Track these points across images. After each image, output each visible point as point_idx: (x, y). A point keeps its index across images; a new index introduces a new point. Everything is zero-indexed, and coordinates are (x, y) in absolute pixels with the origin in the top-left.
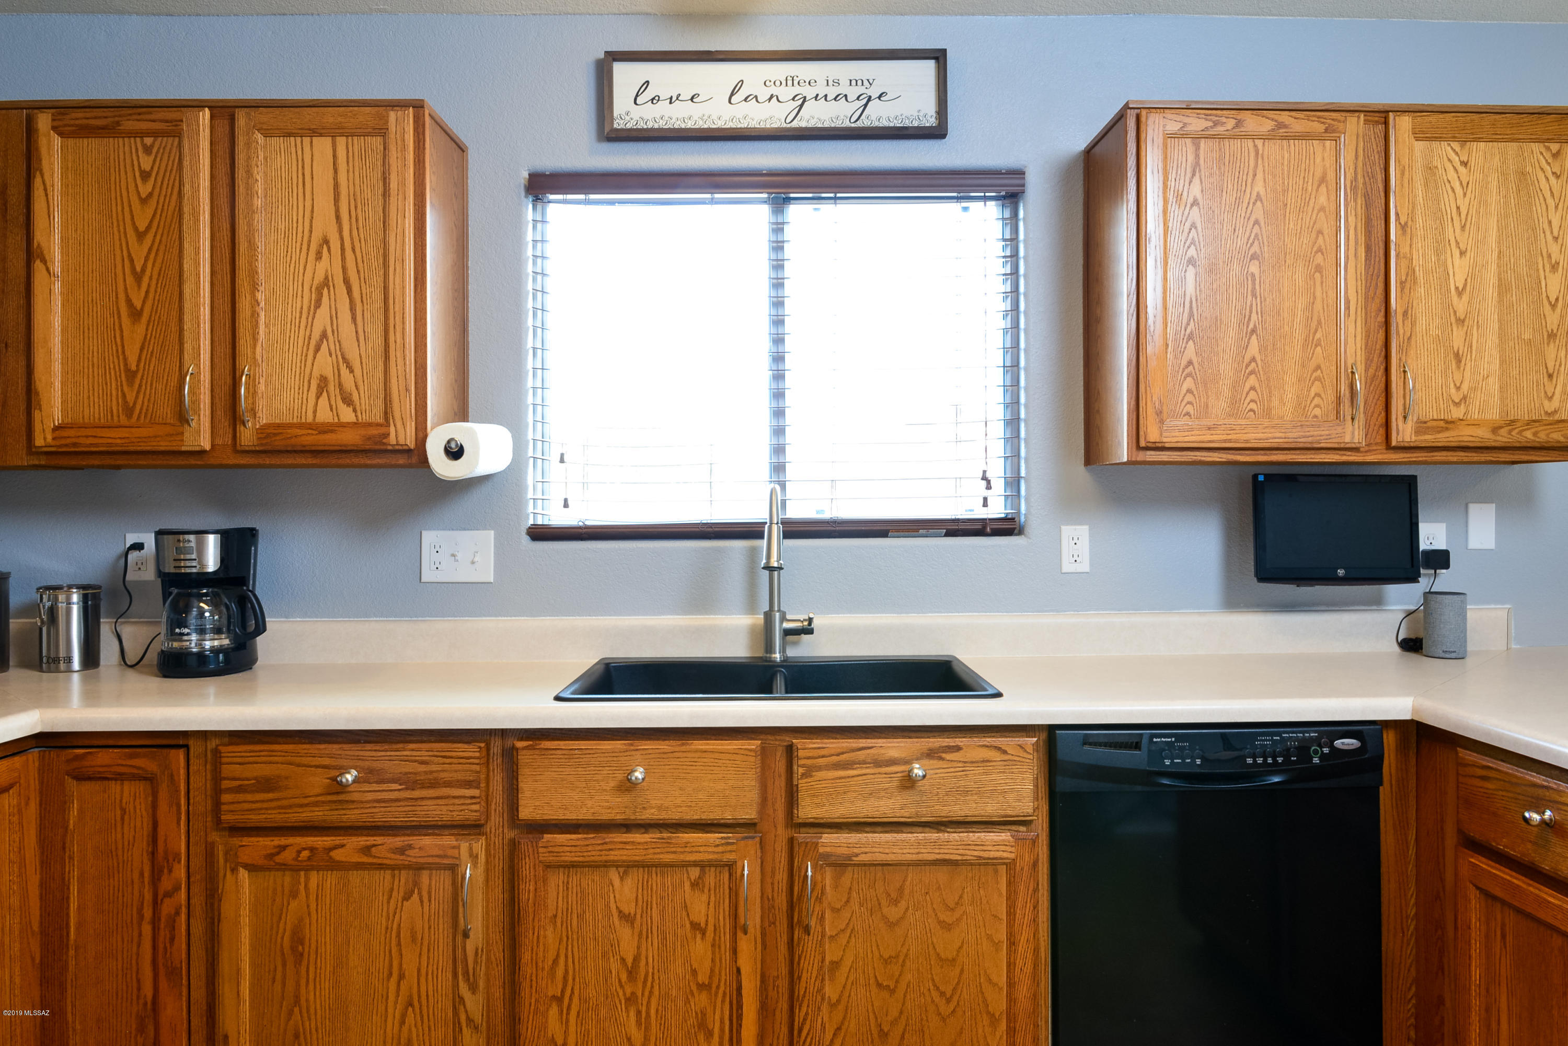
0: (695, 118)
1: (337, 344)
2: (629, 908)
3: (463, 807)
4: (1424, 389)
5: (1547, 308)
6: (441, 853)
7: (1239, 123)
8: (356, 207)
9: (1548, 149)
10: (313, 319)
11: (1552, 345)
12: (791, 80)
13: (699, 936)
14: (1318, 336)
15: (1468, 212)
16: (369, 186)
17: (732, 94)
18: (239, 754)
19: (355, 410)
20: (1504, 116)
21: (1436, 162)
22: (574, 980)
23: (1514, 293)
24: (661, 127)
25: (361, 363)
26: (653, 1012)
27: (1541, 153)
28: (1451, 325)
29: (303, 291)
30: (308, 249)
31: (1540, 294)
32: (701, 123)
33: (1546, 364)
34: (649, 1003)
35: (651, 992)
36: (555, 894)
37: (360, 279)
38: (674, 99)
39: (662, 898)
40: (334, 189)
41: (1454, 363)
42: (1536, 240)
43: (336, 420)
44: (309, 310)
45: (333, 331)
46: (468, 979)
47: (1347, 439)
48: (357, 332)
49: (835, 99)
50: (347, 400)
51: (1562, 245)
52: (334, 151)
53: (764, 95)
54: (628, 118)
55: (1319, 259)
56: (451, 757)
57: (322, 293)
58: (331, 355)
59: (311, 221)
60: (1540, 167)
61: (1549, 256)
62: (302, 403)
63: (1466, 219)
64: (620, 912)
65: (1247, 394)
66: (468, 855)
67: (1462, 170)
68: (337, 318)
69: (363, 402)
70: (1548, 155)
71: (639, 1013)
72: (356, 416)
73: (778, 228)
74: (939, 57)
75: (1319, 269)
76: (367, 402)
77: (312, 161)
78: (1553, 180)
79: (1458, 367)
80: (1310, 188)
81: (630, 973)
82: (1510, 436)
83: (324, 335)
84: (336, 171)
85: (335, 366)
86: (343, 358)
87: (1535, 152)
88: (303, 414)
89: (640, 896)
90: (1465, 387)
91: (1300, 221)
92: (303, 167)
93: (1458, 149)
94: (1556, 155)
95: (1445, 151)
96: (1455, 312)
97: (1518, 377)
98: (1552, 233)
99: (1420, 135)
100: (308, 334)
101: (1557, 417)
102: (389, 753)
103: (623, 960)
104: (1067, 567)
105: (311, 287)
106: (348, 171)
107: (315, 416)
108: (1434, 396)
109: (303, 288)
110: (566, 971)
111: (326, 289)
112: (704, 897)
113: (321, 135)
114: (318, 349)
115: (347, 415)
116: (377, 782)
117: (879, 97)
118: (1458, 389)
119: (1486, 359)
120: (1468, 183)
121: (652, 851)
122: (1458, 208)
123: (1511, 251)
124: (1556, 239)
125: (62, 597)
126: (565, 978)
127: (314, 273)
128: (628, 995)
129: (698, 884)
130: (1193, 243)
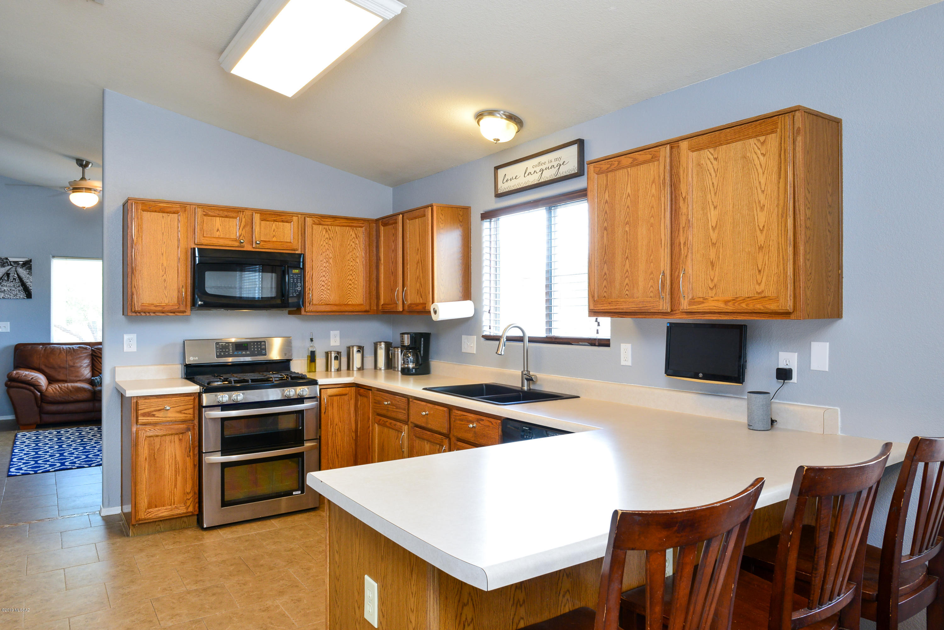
0: (516, 185)
1: (420, 280)
3: (403, 416)
4: (696, 281)
5: (758, 232)
7: (619, 162)
8: (422, 239)
9: (759, 140)
10: (416, 273)
11: (761, 253)
12: (539, 164)
14: (652, 258)
15: (718, 185)
17: (525, 174)
20: (733, 128)
21: (703, 162)
23: (741, 226)
24: (508, 190)
25: (424, 285)
27: (755, 144)
28: (709, 247)
30: (415, 252)
31: (754, 225)
32: (518, 186)
33: (757, 265)
38: (511, 179)
40: (419, 234)
41: (710, 267)
42: (752, 194)
44: (416, 270)
47: (661, 308)
48: (423, 276)
49: (551, 168)
51: (766, 195)
52: (419, 222)
53: (533, 171)
54: (503, 188)
55: (652, 220)
56: (402, 401)
57: (418, 265)
58: (419, 283)
59: (415, 244)
60: (754, 152)
61: (759, 202)
63: (717, 189)
65: (625, 287)
66: (404, 429)
67: (715, 163)
69: (424, 297)
70: (759, 145)
73: (550, 219)
74: (577, 142)
75: (652, 225)
78: (761, 157)
79: (713, 269)
80: (648, 187)
82: (734, 306)
83: (418, 277)
84: (419, 228)
85: (420, 286)
86: (421, 284)
87: (751, 144)
90: (716, 280)
91: (644, 203)
93: (712, 152)
94: (763, 143)
95: (707, 154)
96: (711, 240)
97: (742, 273)
98: (761, 188)
99: (693, 149)
100: (416, 277)
101: (763, 295)
104: (623, 363)
105: (416, 263)
106: (421, 228)
108: (701, 285)
111: (418, 263)
113: (416, 218)
114: (417, 281)
115: (421, 301)
116: (392, 406)
117: (563, 164)
118: (712, 280)
119: (726, 264)
120: (718, 169)
121: (430, 437)
122: (713, 183)
123: (739, 202)
124: (763, 192)
125: (396, 350)
127: (416, 259)
130: (606, 220)
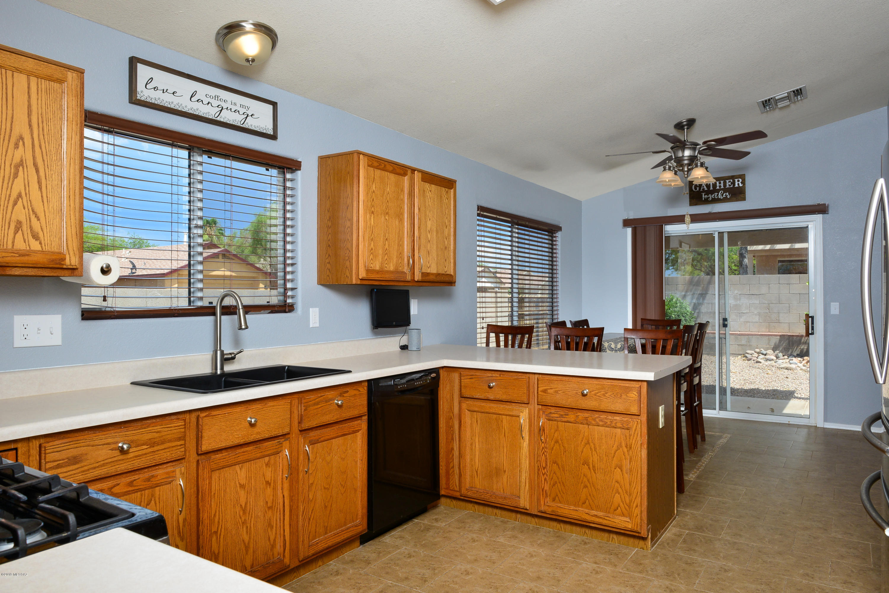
0: (175, 103)
1: (29, 202)
2: (243, 482)
3: (177, 451)
5: (445, 239)
6: (168, 476)
7: (385, 165)
8: (42, 122)
9: (446, 190)
10: (12, 185)
11: (446, 251)
12: (216, 97)
13: (268, 486)
15: (431, 207)
16: (51, 112)
17: (192, 97)
18: (57, 446)
19: (41, 243)
20: (438, 178)
22: (222, 521)
24: (158, 104)
25: (45, 216)
26: (252, 525)
28: (427, 242)
29: (5, 166)
30: (9, 141)
31: (444, 235)
32: (177, 106)
33: (445, 256)
34: (251, 522)
35: (252, 517)
36: (215, 483)
37: (44, 165)
38: (165, 91)
39: (255, 474)
40: (28, 108)
41: (428, 254)
42: (443, 218)
43: (28, 248)
44: (9, 179)
45: (26, 194)
46: (180, 535)
47: (407, 278)
48: (42, 196)
49: (235, 111)
50: (36, 237)
52: (29, 84)
53: (206, 101)
54: (142, 94)
55: (401, 216)
56: (171, 427)
57: (18, 170)
58: (24, 208)
59: (12, 124)
60: (444, 195)
61: (446, 223)
62: (4, 236)
64: (240, 484)
65: (385, 261)
66: (179, 474)
67: (430, 192)
68: (28, 186)
69: (46, 238)
70: (445, 192)
71: (247, 527)
72: (42, 247)
74: (274, 104)
76: (49, 238)
77: (13, 87)
78: (446, 200)
79: (429, 256)
81: (244, 511)
82: (439, 278)
83: (20, 196)
84: (29, 97)
85: (28, 215)
86: (33, 211)
88: (5, 243)
89: (247, 475)
91: (397, 203)
92: (6, 89)
96: (428, 238)
97: (440, 260)
98: (446, 216)
100: (8, 193)
101: (447, 273)
102: (141, 430)
103: (241, 505)
104: (312, 325)
105: (11, 165)
106: (38, 99)
107: (13, 245)
109: (5, 164)
110: (219, 518)
111: (21, 167)
112: (270, 469)
113: (21, 72)
114: (15, 203)
115: (35, 246)
116: (136, 447)
117: (252, 116)
119: (434, 254)
120: (431, 197)
121: (254, 453)
122: (429, 205)
124: (447, 218)
126: (219, 522)
127: (13, 156)
128: (243, 521)
129: (268, 465)
130: (373, 206)
